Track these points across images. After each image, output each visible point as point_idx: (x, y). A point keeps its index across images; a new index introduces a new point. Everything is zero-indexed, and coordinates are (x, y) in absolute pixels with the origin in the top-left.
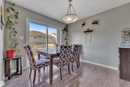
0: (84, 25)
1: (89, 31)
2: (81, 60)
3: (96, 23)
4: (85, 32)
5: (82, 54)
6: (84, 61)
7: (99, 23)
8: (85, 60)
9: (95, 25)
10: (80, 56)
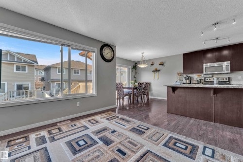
0: (152, 64)
1: (156, 71)
2: (150, 97)
3: (162, 64)
4: (154, 71)
5: (151, 91)
6: (152, 97)
7: (165, 64)
8: (154, 96)
9: (161, 66)
10: (149, 93)
